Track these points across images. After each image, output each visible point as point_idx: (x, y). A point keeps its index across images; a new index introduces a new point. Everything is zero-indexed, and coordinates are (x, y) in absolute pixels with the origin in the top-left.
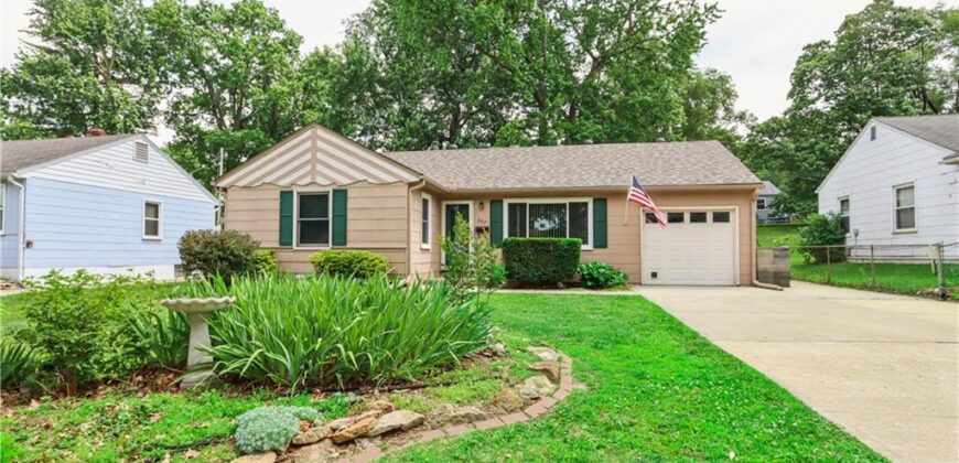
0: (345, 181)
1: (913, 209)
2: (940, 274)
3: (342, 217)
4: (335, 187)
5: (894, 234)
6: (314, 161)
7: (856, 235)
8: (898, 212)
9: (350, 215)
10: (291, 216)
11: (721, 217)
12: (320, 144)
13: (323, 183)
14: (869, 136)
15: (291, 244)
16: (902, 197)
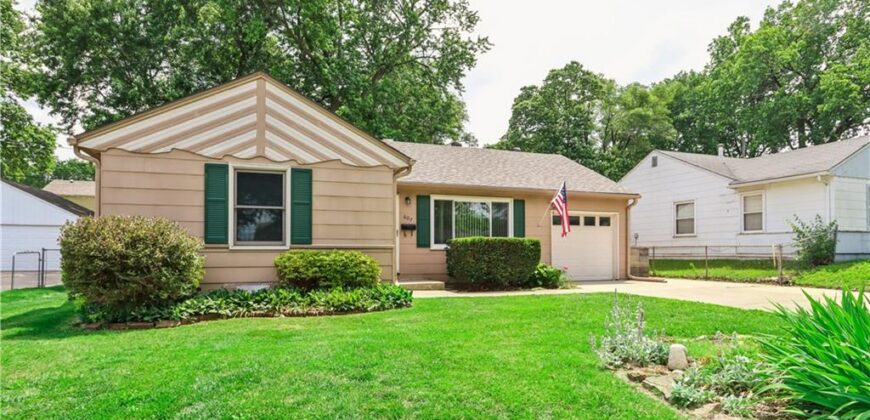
0: (309, 159)
1: (693, 220)
2: (780, 267)
3: (303, 204)
4: (295, 165)
5: (674, 237)
6: (261, 126)
7: (636, 238)
8: (677, 221)
9: (317, 203)
10: (225, 202)
11: (605, 221)
12: (269, 103)
13: (277, 159)
14: (651, 164)
15: (226, 242)
16: (681, 211)
